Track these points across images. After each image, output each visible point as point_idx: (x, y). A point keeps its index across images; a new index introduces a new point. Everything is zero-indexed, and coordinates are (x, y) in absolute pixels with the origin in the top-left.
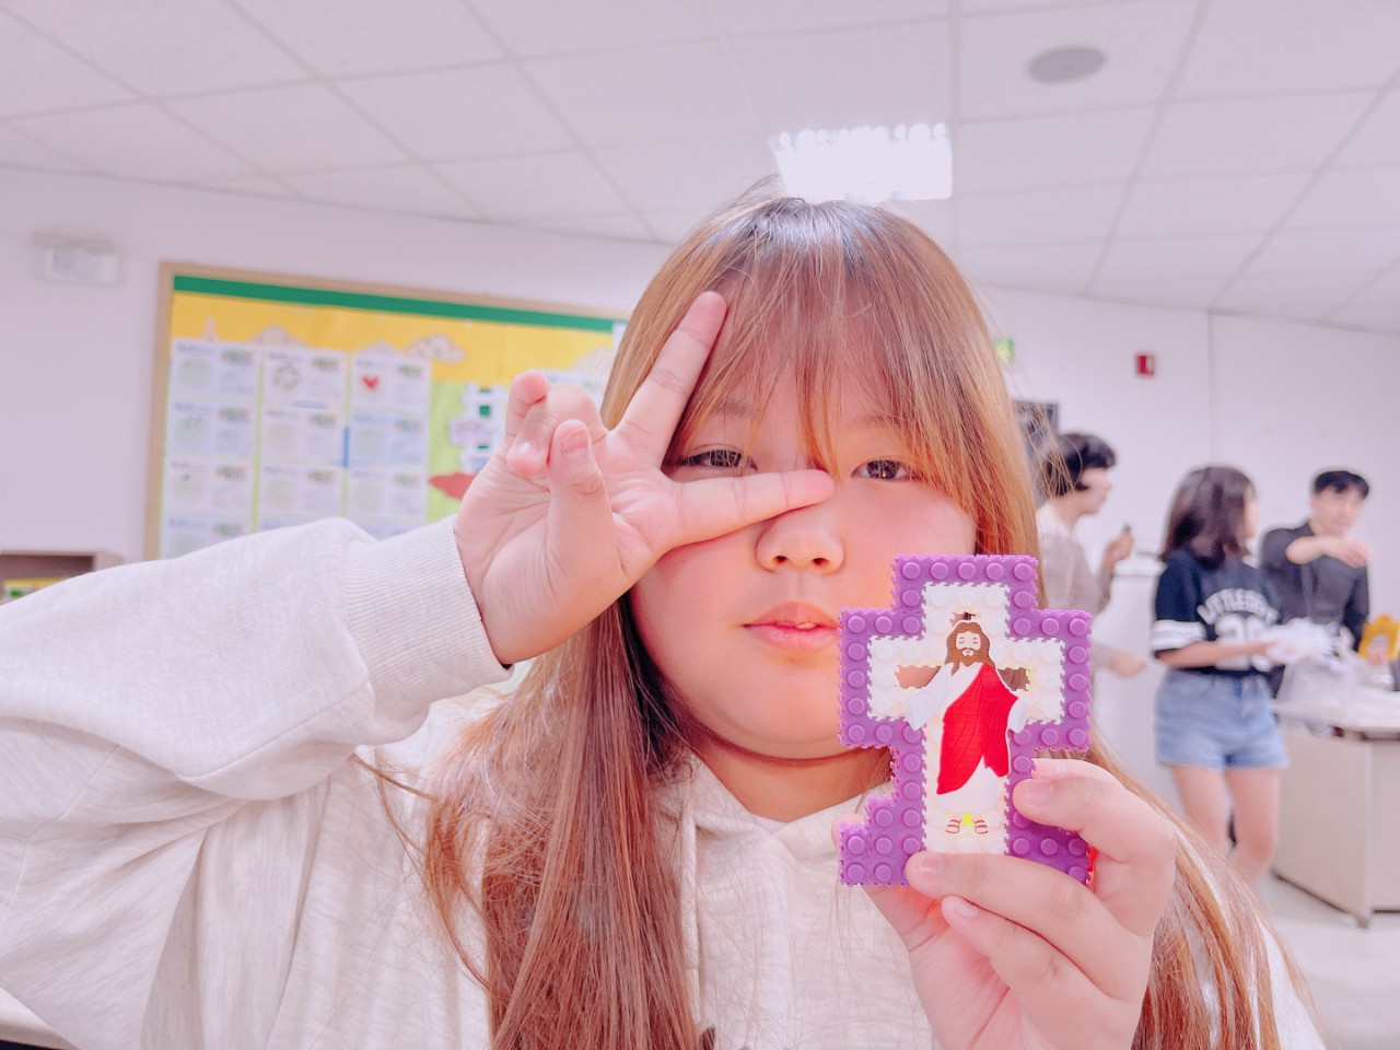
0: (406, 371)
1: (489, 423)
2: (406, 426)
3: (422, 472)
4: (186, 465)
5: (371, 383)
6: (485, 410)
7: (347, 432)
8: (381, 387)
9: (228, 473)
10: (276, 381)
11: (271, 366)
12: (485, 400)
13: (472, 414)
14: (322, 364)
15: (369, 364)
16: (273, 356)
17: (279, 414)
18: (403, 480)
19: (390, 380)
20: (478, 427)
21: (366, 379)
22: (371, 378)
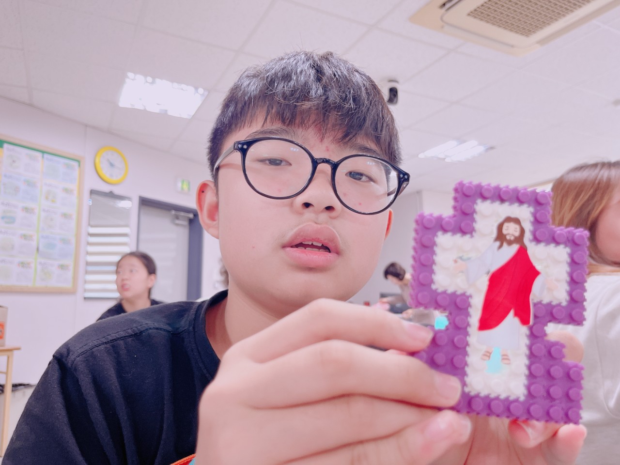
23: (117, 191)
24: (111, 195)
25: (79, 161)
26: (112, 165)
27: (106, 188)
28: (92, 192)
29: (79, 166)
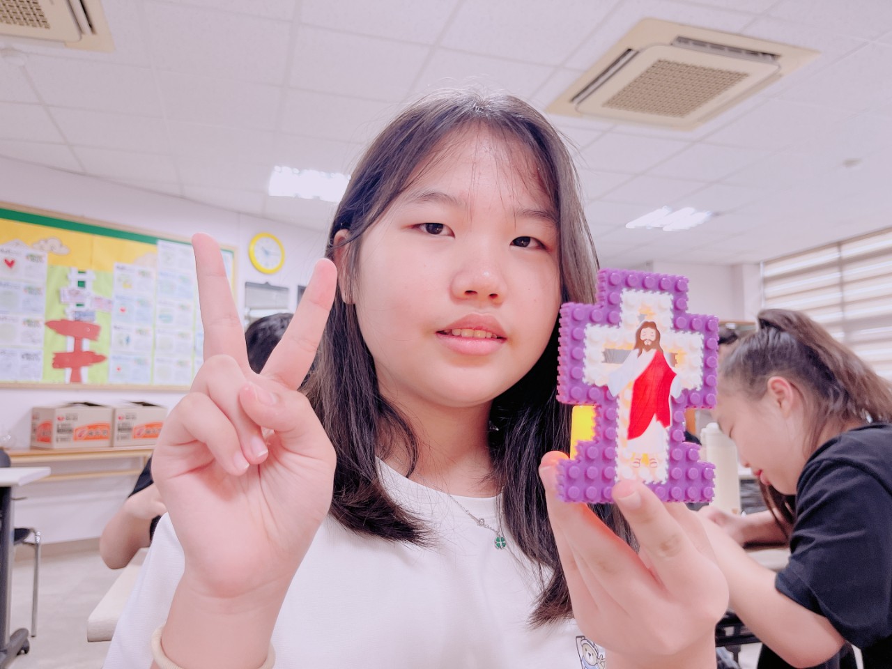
0: (32, 257)
1: (83, 291)
2: (31, 290)
3: (41, 318)
5: (10, 264)
6: (82, 284)
8: (15, 266)
12: (82, 277)
13: (74, 285)
15: (8, 252)
18: (29, 323)
19: (21, 262)
20: (77, 293)
21: (6, 261)
22: (10, 260)
23: (274, 281)
24: (267, 286)
25: (231, 252)
26: (267, 253)
27: (261, 279)
28: (248, 285)
29: (233, 257)
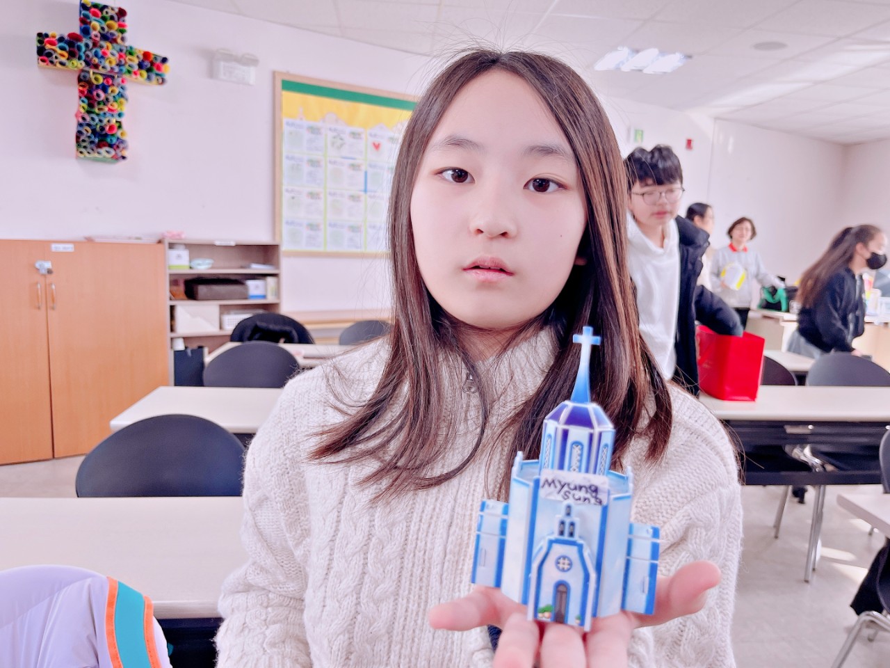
4: (292, 191)
5: (377, 146)
7: (366, 173)
8: (382, 148)
9: (312, 195)
10: (333, 144)
11: (331, 134)
14: (355, 135)
15: (375, 136)
16: (330, 129)
17: (335, 163)
19: (385, 144)
21: (374, 144)
22: (377, 143)
